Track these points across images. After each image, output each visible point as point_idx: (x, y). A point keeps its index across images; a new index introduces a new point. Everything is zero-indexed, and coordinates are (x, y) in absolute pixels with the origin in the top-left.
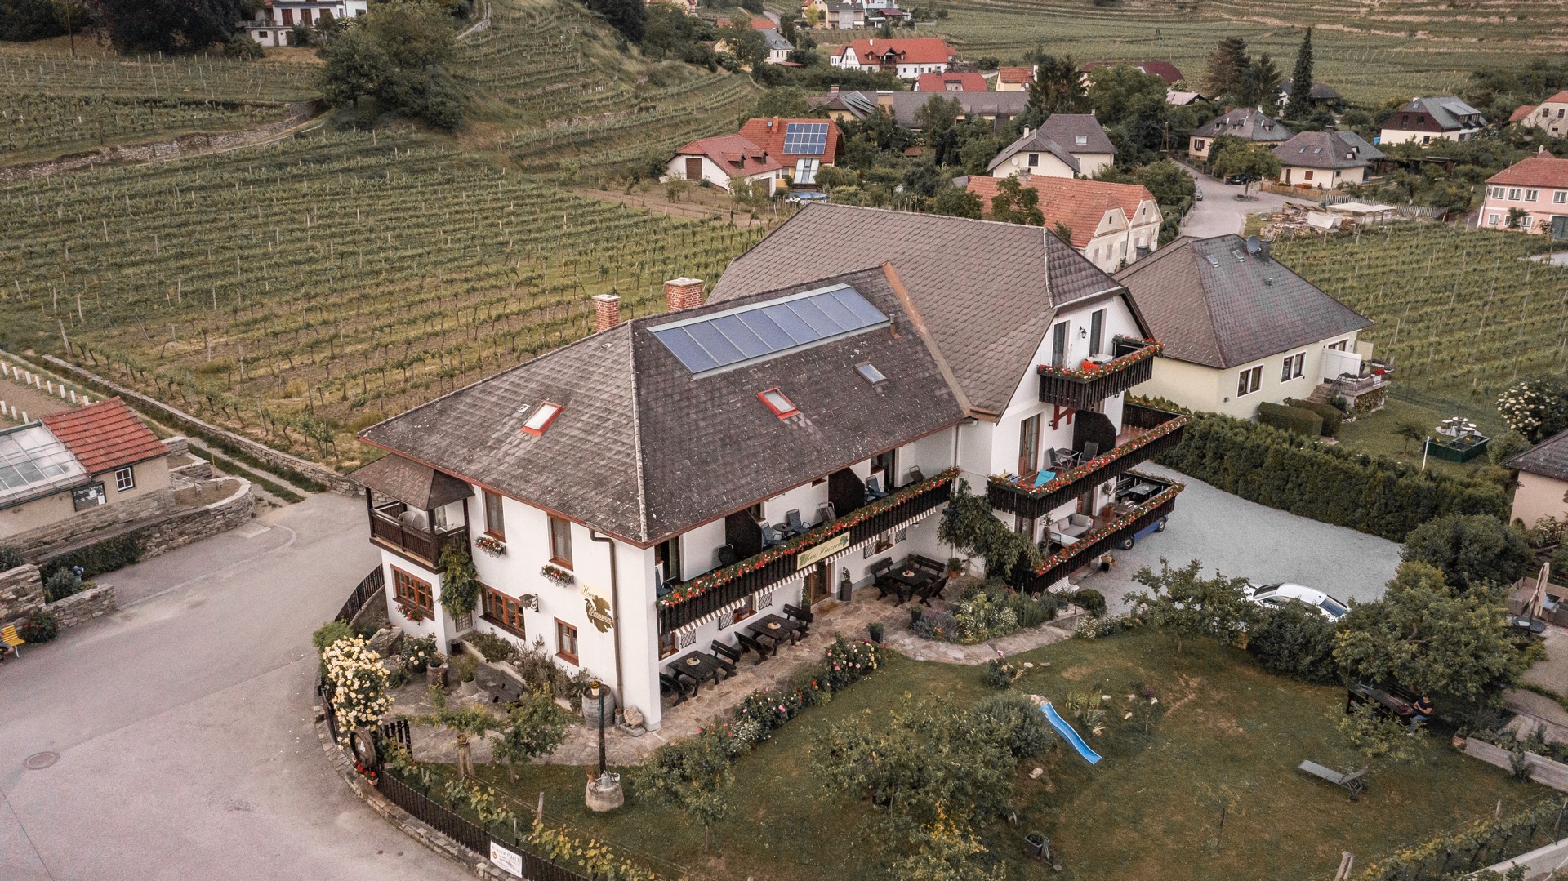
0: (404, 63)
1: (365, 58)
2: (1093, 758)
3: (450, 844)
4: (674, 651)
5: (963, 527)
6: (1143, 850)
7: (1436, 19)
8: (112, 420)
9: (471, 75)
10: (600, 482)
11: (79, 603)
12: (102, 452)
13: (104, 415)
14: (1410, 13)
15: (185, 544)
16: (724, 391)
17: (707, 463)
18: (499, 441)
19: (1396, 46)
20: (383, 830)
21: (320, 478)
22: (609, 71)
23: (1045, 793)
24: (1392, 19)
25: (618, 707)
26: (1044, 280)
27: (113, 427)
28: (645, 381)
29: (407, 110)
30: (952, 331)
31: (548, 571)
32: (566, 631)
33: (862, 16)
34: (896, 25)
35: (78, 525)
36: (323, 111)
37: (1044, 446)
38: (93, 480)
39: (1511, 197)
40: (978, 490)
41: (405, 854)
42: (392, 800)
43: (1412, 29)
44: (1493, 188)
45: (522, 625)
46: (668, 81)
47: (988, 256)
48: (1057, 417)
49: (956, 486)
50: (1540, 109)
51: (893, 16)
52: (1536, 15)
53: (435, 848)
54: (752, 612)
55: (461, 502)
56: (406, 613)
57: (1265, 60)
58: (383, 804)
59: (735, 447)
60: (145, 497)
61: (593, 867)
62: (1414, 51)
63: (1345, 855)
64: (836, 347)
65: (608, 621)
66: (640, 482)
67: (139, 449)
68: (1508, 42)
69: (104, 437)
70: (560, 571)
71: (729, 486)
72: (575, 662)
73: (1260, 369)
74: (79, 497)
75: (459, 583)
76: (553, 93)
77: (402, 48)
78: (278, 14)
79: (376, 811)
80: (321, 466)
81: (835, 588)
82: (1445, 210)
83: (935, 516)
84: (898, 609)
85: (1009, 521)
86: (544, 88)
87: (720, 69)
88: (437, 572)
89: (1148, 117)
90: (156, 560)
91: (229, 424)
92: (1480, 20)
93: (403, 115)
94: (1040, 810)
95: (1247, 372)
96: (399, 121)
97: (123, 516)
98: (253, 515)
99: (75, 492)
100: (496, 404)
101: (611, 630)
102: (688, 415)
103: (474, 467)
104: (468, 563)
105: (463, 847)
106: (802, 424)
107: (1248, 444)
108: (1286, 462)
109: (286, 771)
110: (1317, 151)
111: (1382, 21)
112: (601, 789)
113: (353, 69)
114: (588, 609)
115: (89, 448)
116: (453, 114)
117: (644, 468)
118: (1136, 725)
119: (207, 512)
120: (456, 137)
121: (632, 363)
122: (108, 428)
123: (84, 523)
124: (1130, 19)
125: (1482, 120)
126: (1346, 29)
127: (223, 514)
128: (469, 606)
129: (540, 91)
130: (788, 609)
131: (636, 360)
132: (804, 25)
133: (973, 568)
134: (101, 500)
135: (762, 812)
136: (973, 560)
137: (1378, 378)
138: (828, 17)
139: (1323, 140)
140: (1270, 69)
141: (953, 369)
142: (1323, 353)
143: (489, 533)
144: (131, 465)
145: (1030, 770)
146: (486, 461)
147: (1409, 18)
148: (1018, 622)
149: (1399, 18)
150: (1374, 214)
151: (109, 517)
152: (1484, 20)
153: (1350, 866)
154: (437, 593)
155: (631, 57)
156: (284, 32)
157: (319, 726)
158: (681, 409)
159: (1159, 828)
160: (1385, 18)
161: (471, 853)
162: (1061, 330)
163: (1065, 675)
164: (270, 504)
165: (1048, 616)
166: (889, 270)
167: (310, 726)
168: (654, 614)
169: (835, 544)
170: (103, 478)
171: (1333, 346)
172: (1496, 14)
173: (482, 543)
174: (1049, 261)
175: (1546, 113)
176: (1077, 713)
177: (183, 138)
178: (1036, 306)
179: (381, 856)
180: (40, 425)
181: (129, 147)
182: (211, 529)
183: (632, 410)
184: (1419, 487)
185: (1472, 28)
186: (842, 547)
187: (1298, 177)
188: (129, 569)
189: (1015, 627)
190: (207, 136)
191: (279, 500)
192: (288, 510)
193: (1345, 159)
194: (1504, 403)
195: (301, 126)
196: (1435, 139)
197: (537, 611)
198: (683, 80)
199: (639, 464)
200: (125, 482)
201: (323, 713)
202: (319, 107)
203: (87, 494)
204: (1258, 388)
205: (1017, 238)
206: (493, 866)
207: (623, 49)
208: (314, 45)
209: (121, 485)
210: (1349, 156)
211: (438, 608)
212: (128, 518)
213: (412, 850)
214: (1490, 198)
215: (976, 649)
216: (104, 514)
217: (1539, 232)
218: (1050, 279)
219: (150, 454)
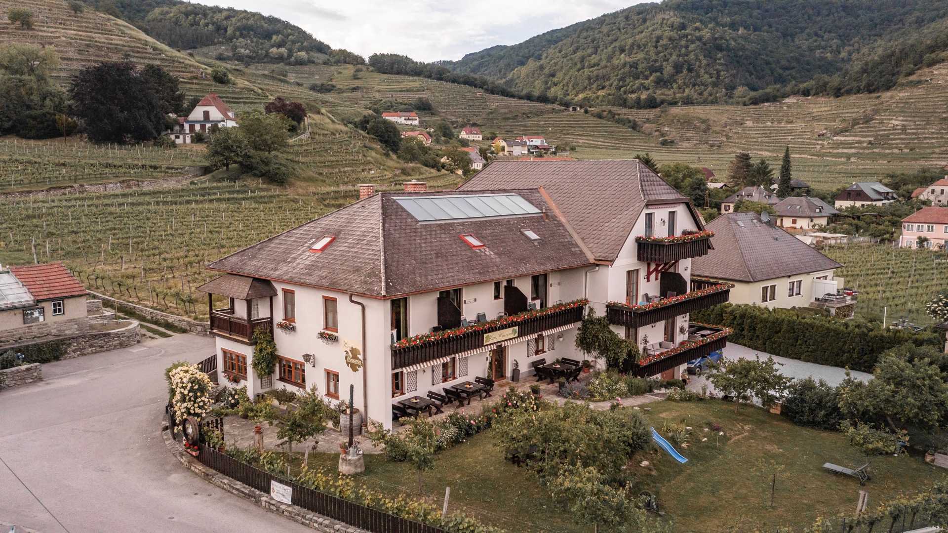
0: (256, 148)
1: (234, 141)
2: (683, 460)
3: (244, 488)
4: (402, 393)
5: (591, 337)
6: (720, 506)
7: (861, 151)
8: (54, 274)
9: (297, 159)
10: (357, 270)
11: (18, 372)
12: (46, 289)
13: (50, 271)
14: (846, 148)
15: (93, 353)
16: (438, 232)
17: (426, 263)
18: (295, 258)
19: (839, 165)
20: (199, 483)
21: (184, 325)
22: (379, 165)
23: (651, 475)
24: (835, 151)
25: (364, 422)
26: (638, 186)
27: (55, 277)
28: (388, 221)
29: (257, 172)
30: (581, 219)
31: (322, 335)
32: (332, 377)
33: (526, 148)
34: (546, 153)
35: (24, 333)
36: (208, 173)
37: (641, 293)
38: (37, 304)
39: (918, 230)
40: (600, 312)
41: (213, 495)
42: (207, 466)
43: (848, 157)
44: (906, 224)
45: (304, 381)
46: (412, 173)
47: (603, 177)
48: (649, 273)
49: (586, 312)
50: (930, 189)
51: (544, 149)
52: (920, 148)
53: (234, 491)
54: (454, 378)
55: (268, 300)
56: (229, 378)
57: (763, 163)
58: (201, 468)
59: (445, 258)
60: (71, 321)
61: (340, 492)
62: (850, 167)
63: (862, 493)
64: (509, 221)
65: (359, 363)
66: (382, 267)
67: (69, 290)
68: (906, 163)
69: (47, 282)
70: (329, 336)
71: (440, 276)
72: (337, 398)
73: (774, 286)
74: (27, 315)
75: (264, 353)
76: (345, 172)
77: (257, 139)
78: (187, 127)
79: (196, 474)
80: (186, 318)
81: (509, 374)
82: (879, 239)
83: (573, 329)
84: (550, 386)
85: (620, 332)
86: (339, 169)
87: (443, 170)
88: (251, 344)
89: (695, 189)
90: (72, 360)
91: (130, 300)
92: (887, 151)
93: (255, 175)
94: (648, 485)
95: (767, 288)
96: (253, 178)
97: (54, 331)
98: (139, 342)
99: (25, 310)
100: (295, 241)
101: (361, 369)
102: (415, 240)
103: (277, 273)
104: (271, 340)
105: (253, 489)
106: (487, 253)
107: (771, 319)
108: (795, 327)
109: (139, 454)
110: (798, 207)
111: (830, 153)
112: (349, 458)
113: (228, 148)
114: (346, 357)
115: (38, 286)
116: (284, 174)
117: (385, 260)
118: (710, 445)
119: (109, 334)
120: (286, 188)
121: (381, 211)
122: (51, 278)
123: (28, 333)
124: (682, 152)
125: (895, 196)
126: (809, 157)
127: (119, 337)
128: (271, 372)
129: (337, 170)
130: (478, 380)
131: (383, 210)
132: (492, 153)
133: (598, 366)
134: (41, 319)
135: (458, 476)
136: (599, 360)
137: (849, 298)
138: (507, 149)
139: (801, 201)
140: (766, 168)
141: (583, 239)
142: (813, 282)
143: (286, 319)
144: (63, 299)
145: (640, 462)
146: (285, 268)
147: (846, 151)
148: (629, 391)
149: (840, 151)
150: (836, 239)
151: (45, 331)
152: (890, 151)
153: (866, 500)
154: (249, 361)
155: (392, 159)
156: (189, 136)
157: (164, 433)
158: (411, 237)
159: (731, 496)
160: (831, 151)
161: (258, 492)
162: (649, 216)
163: (661, 416)
164: (150, 337)
165: (648, 389)
166: (542, 191)
167: (158, 433)
168: (390, 352)
169: (509, 333)
170: (43, 304)
171: (819, 278)
172: (896, 148)
173: (281, 326)
174: (641, 177)
175: (933, 192)
176: (670, 435)
177: (124, 181)
178: (633, 201)
179: (196, 496)
180: (8, 272)
181: (91, 185)
182: (110, 346)
183: (379, 233)
184: (882, 336)
185: (883, 156)
186: (512, 336)
187: (787, 223)
188: (56, 363)
189: (626, 394)
190: (138, 181)
191: (157, 336)
192: (161, 341)
193: (815, 212)
194: (930, 307)
195: (194, 179)
196: (868, 205)
197: (314, 366)
198: (421, 173)
199: (382, 258)
200: (58, 310)
201: (168, 425)
202: (206, 171)
203: (32, 314)
204: (774, 299)
205: (620, 166)
206: (272, 499)
207: (387, 155)
208: (206, 143)
209: (55, 311)
210: (818, 210)
211: (250, 370)
212: (57, 333)
213: (218, 493)
214: (905, 231)
215: (601, 404)
216: (42, 328)
217: (936, 249)
218: (642, 186)
219: (77, 293)
